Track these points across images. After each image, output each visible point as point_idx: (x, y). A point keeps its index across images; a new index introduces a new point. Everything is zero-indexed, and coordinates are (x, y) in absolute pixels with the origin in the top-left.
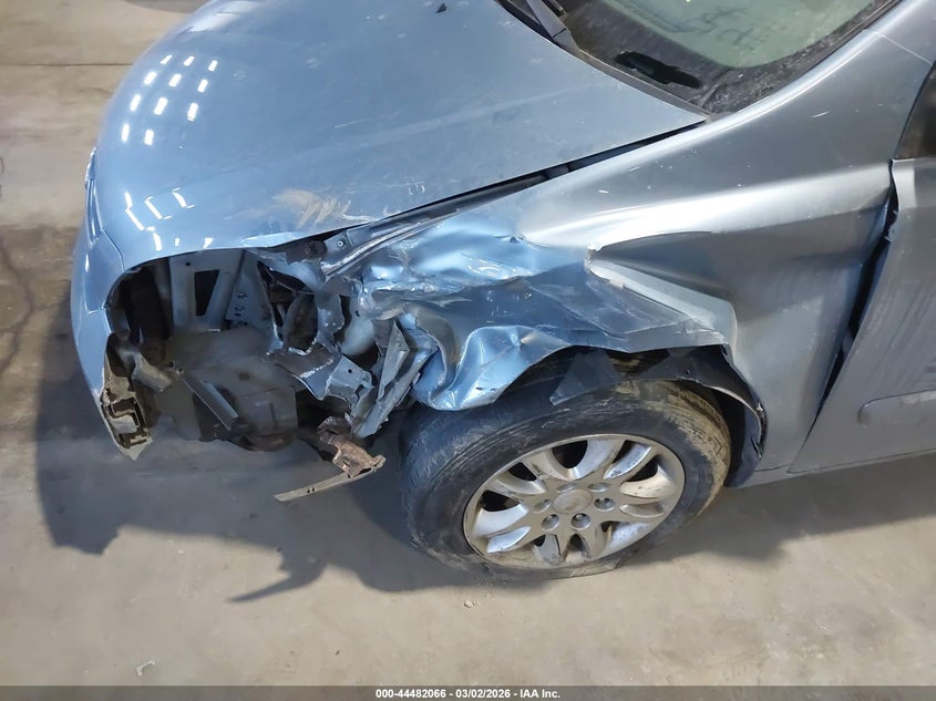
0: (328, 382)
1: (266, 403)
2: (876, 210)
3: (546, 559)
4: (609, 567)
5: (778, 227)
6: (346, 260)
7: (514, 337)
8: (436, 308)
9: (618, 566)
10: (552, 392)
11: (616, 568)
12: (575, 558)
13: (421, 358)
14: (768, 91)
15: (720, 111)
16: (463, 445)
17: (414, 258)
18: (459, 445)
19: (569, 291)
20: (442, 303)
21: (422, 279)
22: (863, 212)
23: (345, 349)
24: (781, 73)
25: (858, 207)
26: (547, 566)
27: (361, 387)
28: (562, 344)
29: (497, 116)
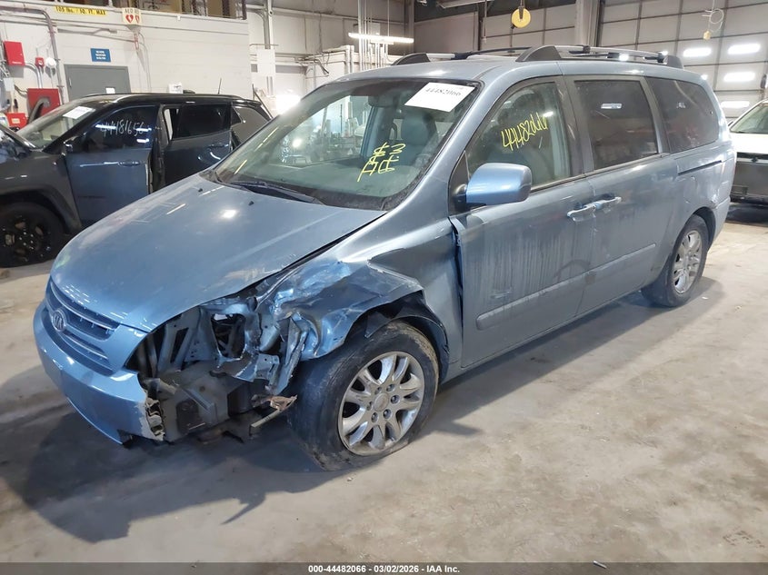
0: (256, 369)
1: (213, 404)
2: (451, 234)
3: (376, 447)
4: (405, 443)
5: (423, 244)
6: (269, 291)
7: (342, 314)
8: (309, 307)
9: (409, 442)
10: (365, 333)
11: (409, 443)
12: (389, 443)
13: (304, 335)
14: (402, 201)
15: (389, 210)
16: (334, 372)
17: (299, 283)
18: (332, 373)
19: (365, 278)
20: (311, 304)
21: (303, 291)
22: (448, 235)
23: (262, 348)
24: (403, 194)
25: (445, 234)
26: (378, 451)
27: (274, 365)
28: (362, 311)
29: (308, 228)
